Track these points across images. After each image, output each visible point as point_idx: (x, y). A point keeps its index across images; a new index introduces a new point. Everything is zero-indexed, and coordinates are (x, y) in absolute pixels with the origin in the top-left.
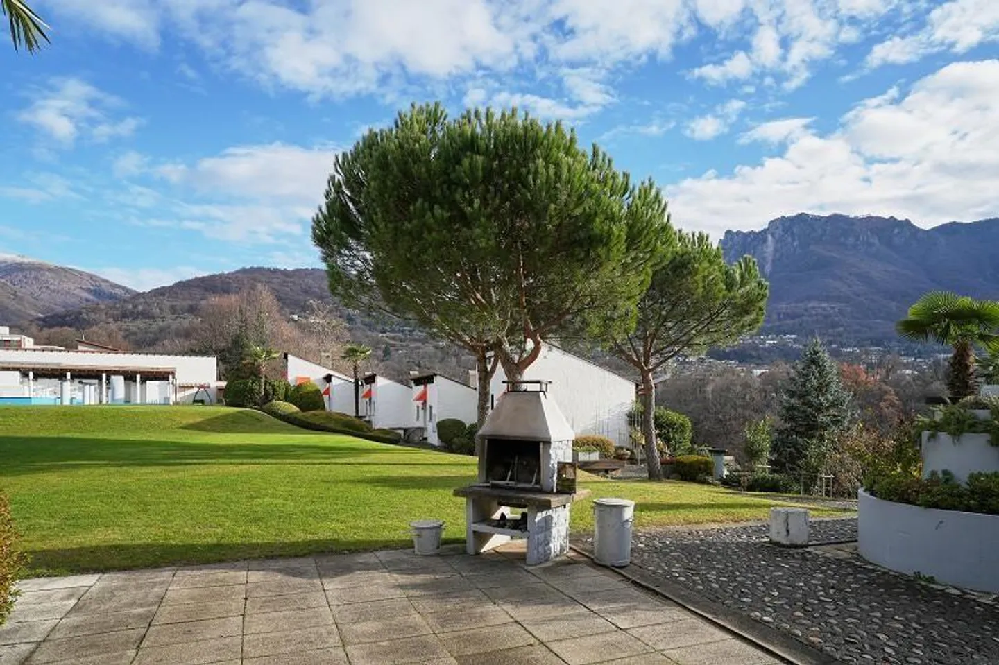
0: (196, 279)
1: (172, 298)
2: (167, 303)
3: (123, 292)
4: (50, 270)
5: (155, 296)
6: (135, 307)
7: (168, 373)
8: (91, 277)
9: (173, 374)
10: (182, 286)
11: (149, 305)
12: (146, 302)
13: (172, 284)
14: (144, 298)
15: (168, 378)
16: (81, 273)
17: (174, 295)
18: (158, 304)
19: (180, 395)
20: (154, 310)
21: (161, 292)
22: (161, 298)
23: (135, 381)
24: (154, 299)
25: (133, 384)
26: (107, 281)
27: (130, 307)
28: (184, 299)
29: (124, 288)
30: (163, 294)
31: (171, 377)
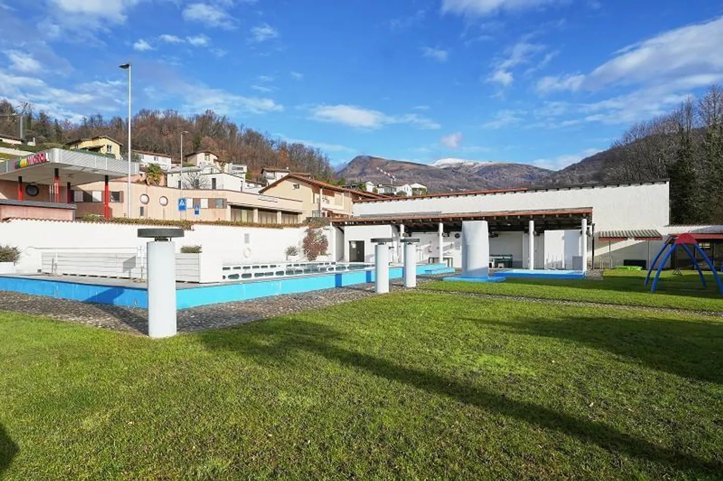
0: (599, 154)
1: (581, 170)
2: (577, 175)
3: (547, 173)
4: (505, 167)
5: (568, 171)
6: (554, 181)
7: (580, 215)
8: (528, 167)
9: (588, 215)
10: (588, 161)
11: (564, 178)
12: (562, 177)
13: (580, 161)
14: (560, 174)
15: (580, 224)
16: (521, 165)
17: (582, 169)
18: (570, 177)
19: (600, 251)
20: (567, 182)
21: (572, 168)
22: (573, 172)
23: (527, 231)
24: (567, 173)
25: (524, 235)
26: (536, 168)
27: (551, 181)
28: (589, 171)
29: (547, 170)
30: (573, 169)
31: (585, 221)
